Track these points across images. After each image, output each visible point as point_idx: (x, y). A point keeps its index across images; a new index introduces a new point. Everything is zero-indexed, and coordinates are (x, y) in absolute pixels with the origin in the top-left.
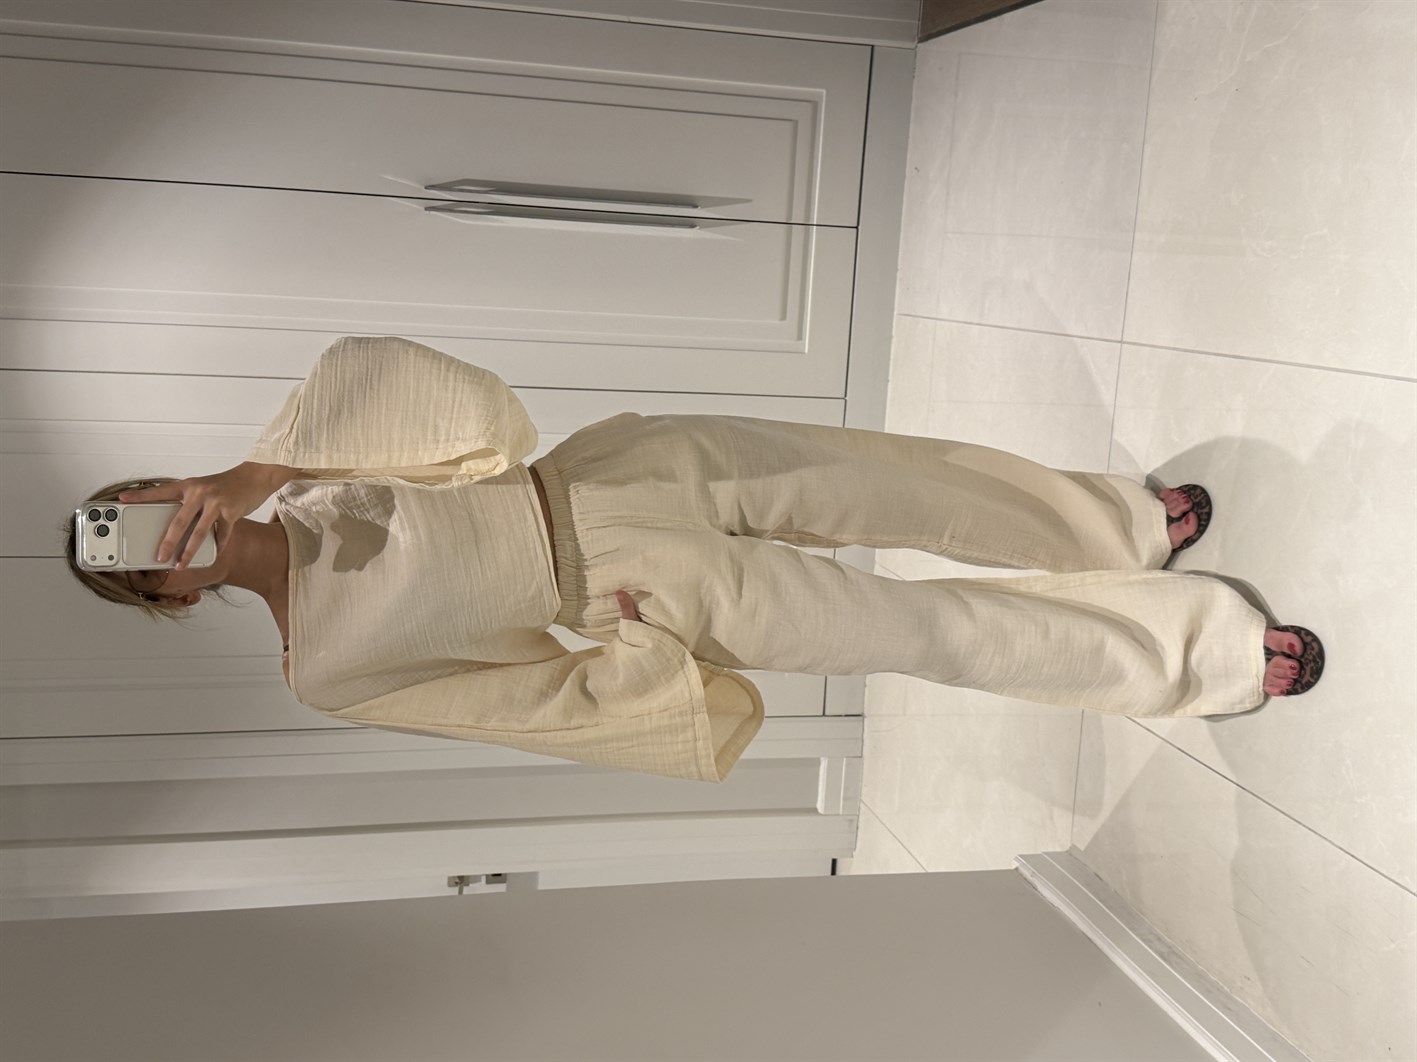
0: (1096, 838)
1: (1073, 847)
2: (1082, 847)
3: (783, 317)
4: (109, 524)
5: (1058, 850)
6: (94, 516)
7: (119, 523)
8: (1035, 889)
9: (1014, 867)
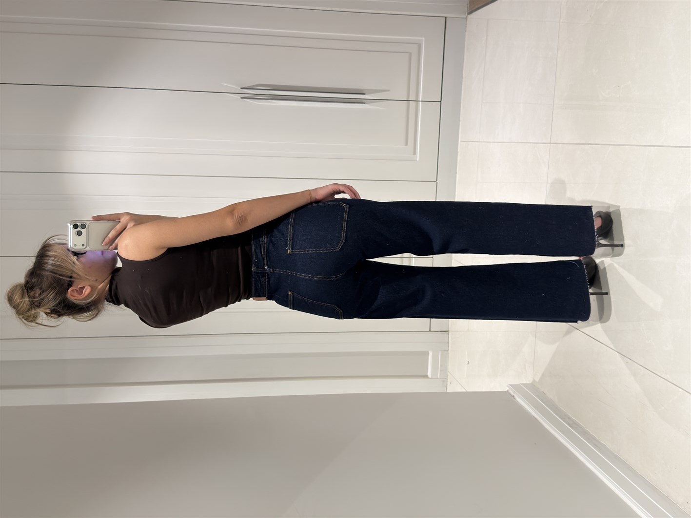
1: (534, 381)
2: (537, 380)
3: (406, 144)
4: (82, 230)
5: (527, 382)
6: (76, 226)
7: (87, 230)
8: (515, 399)
9: (507, 390)
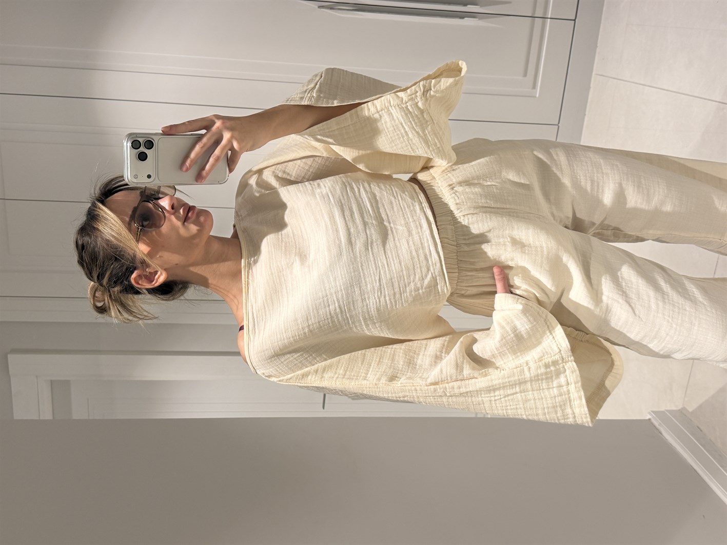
0: (701, 406)
1: (684, 408)
2: (690, 410)
3: (525, 75)
4: (147, 151)
5: (674, 408)
6: (136, 145)
7: (155, 152)
8: (661, 434)
9: (647, 418)
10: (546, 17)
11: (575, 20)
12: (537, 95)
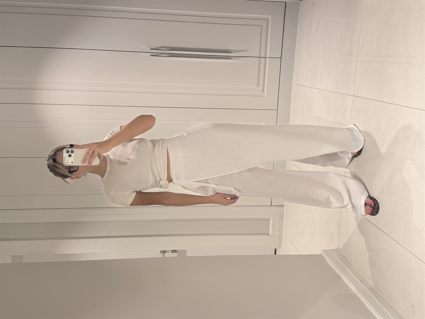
0: (344, 245)
1: (338, 248)
2: (341, 248)
4: (72, 154)
5: (334, 248)
6: (68, 152)
8: (326, 260)
9: (320, 254)
10: (267, 57)
11: (281, 58)
12: (265, 96)
